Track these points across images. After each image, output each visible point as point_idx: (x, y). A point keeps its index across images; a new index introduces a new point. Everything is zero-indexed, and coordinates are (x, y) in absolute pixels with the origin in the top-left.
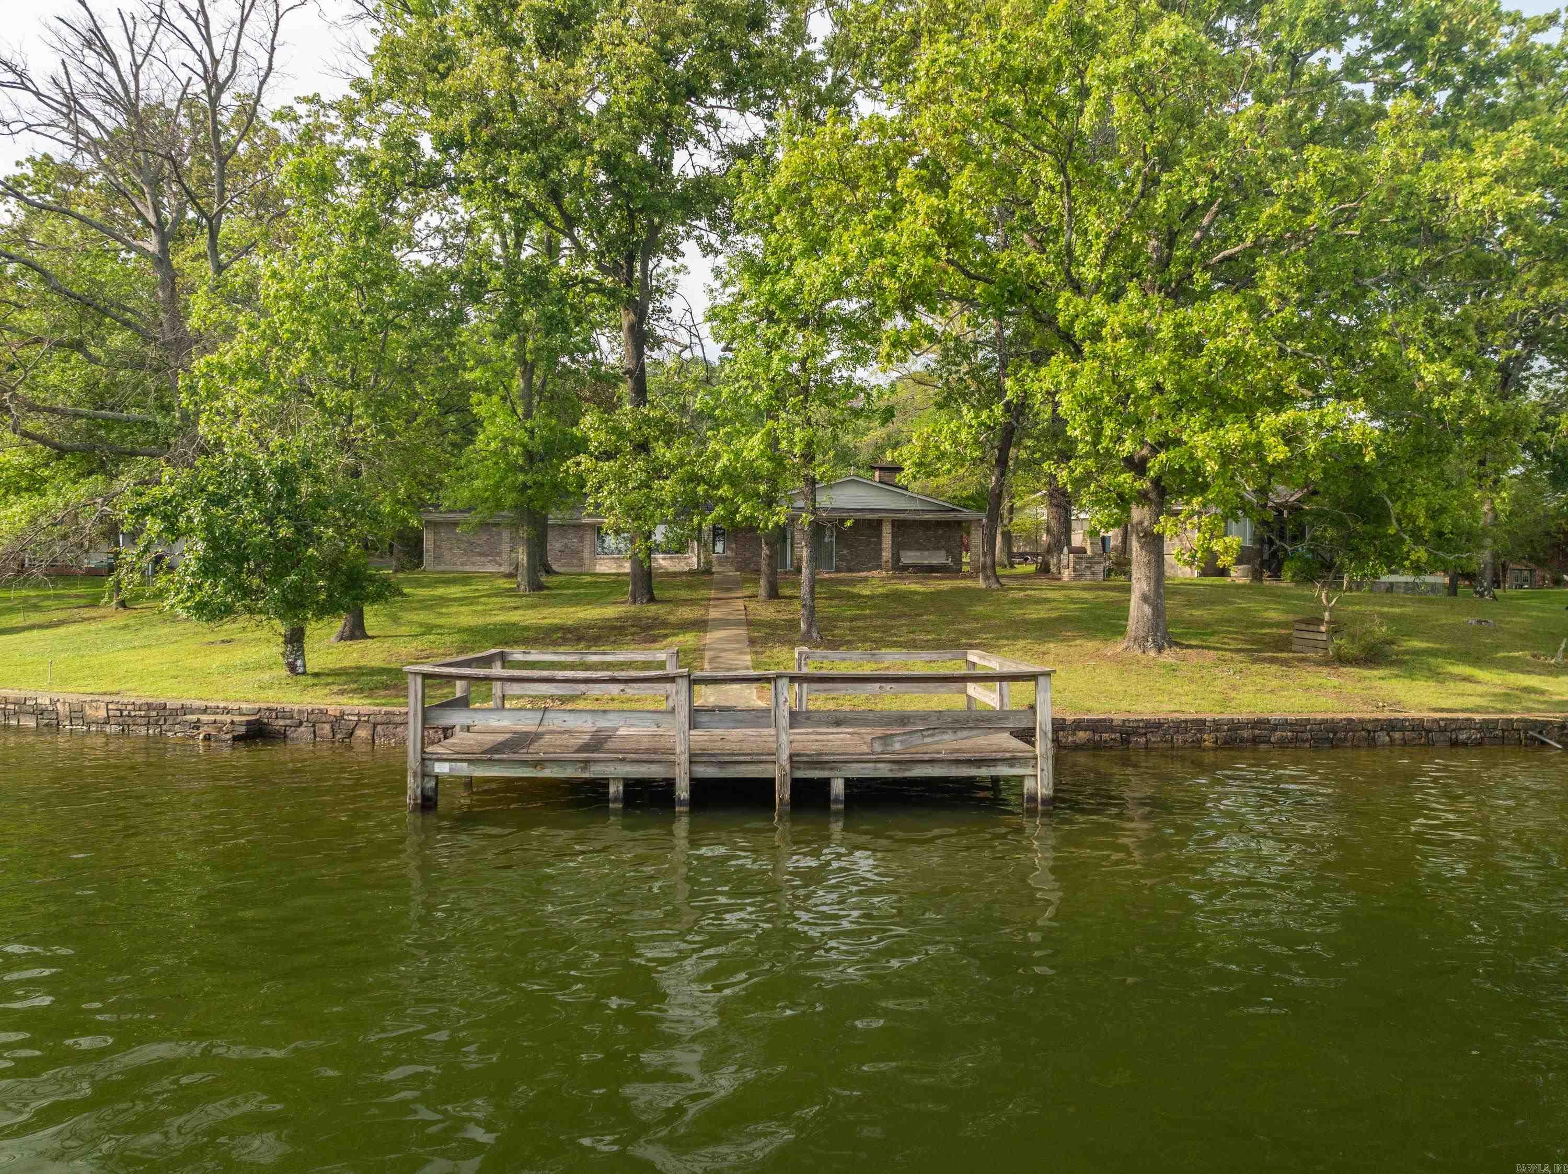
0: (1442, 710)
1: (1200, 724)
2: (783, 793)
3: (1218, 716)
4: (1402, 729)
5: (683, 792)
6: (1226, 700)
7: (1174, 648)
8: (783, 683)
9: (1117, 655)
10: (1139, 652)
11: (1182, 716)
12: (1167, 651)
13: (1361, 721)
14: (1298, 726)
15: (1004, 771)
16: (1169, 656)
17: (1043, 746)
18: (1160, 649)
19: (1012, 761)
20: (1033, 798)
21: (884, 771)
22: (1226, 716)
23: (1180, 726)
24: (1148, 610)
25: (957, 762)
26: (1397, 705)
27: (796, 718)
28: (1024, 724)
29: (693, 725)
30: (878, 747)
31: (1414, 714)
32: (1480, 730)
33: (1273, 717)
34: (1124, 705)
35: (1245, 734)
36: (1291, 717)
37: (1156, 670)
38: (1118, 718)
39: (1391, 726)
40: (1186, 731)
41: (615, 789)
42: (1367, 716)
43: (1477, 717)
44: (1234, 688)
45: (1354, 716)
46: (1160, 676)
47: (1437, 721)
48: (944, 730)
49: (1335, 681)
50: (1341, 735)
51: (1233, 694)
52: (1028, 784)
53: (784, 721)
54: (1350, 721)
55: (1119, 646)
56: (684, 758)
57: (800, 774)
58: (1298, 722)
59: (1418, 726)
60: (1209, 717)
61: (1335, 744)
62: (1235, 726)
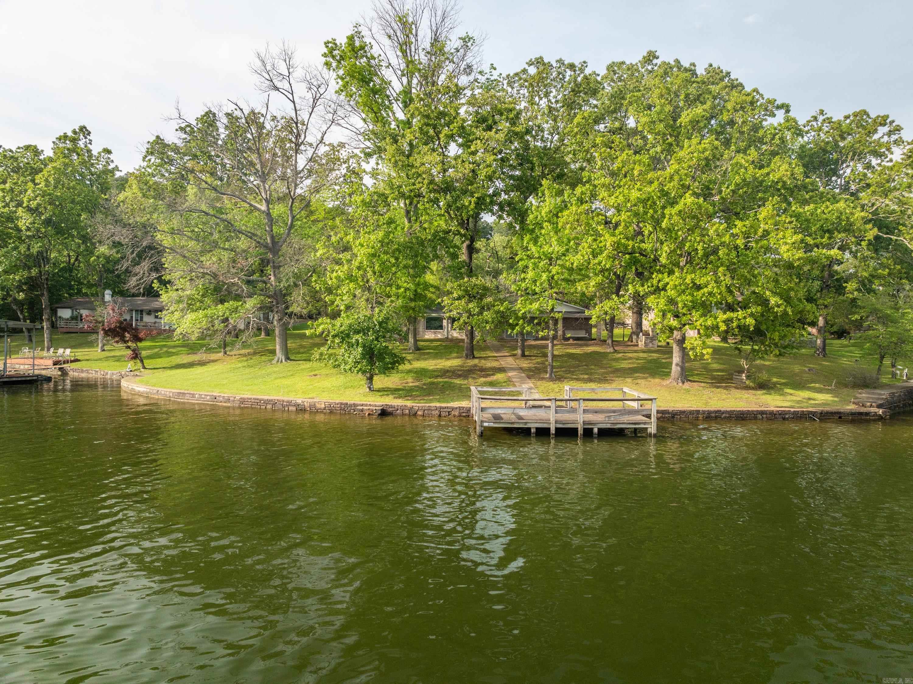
0: (782, 407)
1: (698, 412)
2: (580, 432)
3: (704, 409)
4: (766, 414)
5: (553, 431)
6: (707, 403)
7: (689, 382)
8: (581, 401)
9: (667, 385)
10: (675, 384)
11: (692, 409)
12: (686, 384)
13: (752, 411)
14: (731, 413)
15: (642, 426)
16: (687, 385)
17: (653, 419)
18: (683, 383)
19: (645, 423)
20: (650, 434)
21: (609, 426)
22: (707, 409)
23: (691, 412)
24: (679, 368)
25: (629, 423)
26: (767, 405)
27: (585, 411)
28: (649, 413)
29: (556, 412)
30: (607, 419)
31: (772, 409)
32: (793, 414)
33: (722, 409)
34: (672, 405)
35: (713, 415)
36: (728, 409)
37: (682, 391)
38: (671, 409)
39: (762, 413)
40: (693, 414)
41: (533, 430)
42: (755, 409)
43: (792, 410)
44: (710, 398)
45: (750, 409)
46: (684, 393)
47: (778, 411)
48: (625, 414)
49: (747, 396)
50: (745, 416)
51: (710, 401)
52: (649, 430)
53: (582, 412)
54: (748, 411)
55: (667, 382)
56: (554, 422)
57: (586, 427)
58: (731, 411)
59: (772, 413)
60: (701, 409)
61: (743, 419)
62: (709, 412)
